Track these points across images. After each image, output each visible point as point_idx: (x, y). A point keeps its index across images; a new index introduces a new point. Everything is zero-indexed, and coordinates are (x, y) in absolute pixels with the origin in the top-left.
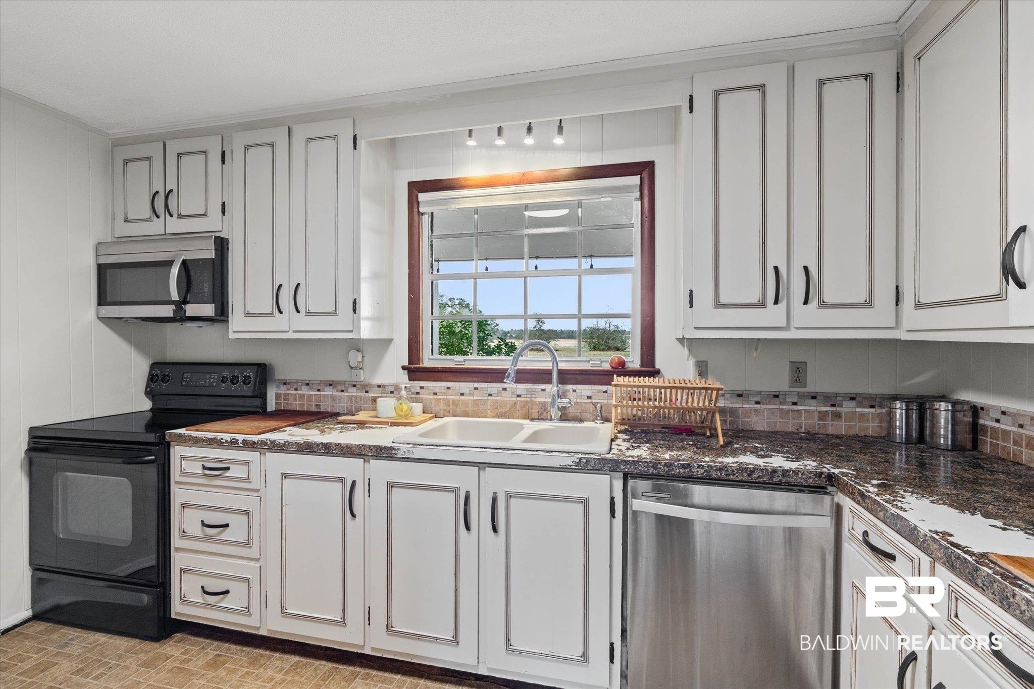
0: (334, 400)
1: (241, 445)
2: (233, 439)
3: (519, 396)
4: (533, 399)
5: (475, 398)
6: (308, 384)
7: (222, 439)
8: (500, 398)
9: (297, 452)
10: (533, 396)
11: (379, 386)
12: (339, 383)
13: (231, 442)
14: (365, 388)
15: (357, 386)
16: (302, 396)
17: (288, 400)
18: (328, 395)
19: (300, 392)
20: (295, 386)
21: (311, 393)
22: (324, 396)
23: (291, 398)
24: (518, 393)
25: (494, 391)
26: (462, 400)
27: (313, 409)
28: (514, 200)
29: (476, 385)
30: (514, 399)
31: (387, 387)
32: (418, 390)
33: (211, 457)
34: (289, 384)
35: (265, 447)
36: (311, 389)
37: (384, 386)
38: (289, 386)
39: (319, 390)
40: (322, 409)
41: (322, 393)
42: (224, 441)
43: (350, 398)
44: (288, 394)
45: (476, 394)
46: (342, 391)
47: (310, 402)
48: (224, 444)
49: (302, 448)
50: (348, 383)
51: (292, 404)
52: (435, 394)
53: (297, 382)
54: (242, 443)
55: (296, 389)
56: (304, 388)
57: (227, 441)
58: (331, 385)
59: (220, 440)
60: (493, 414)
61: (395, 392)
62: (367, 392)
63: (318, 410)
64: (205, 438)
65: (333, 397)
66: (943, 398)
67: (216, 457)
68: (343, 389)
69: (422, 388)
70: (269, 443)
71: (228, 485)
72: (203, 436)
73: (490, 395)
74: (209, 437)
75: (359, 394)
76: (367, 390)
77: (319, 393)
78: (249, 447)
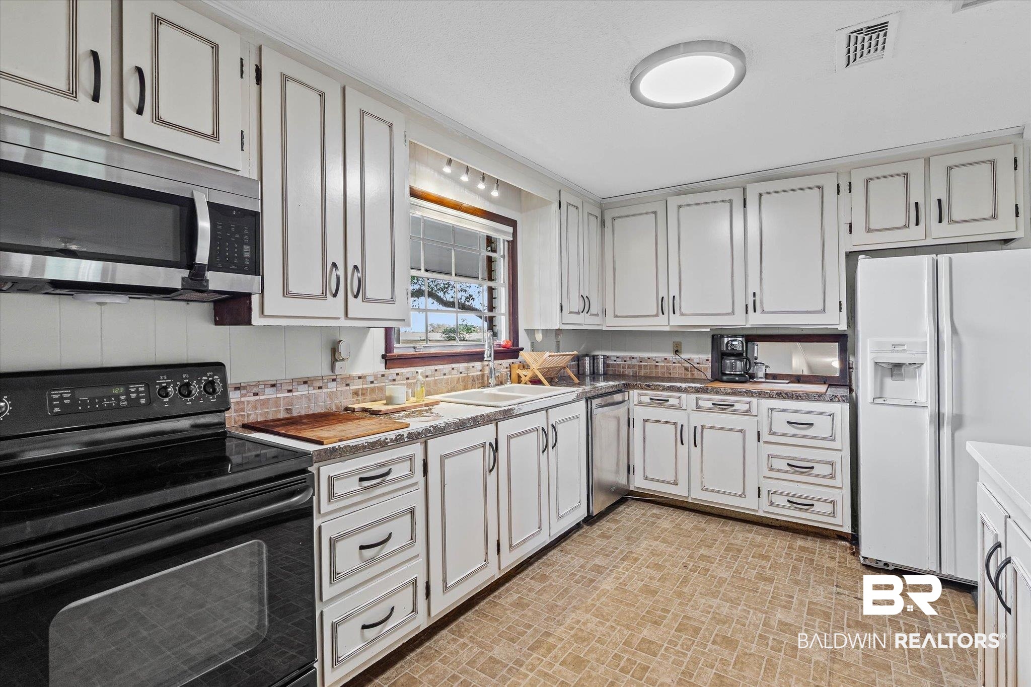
0: (309, 400)
1: (406, 440)
2: (398, 436)
3: (461, 373)
4: (469, 374)
5: (436, 378)
6: (273, 386)
7: (387, 439)
8: (450, 376)
9: (454, 431)
10: (469, 372)
11: (360, 378)
12: (315, 379)
13: (396, 440)
14: (346, 381)
15: (337, 380)
16: (264, 403)
17: (243, 410)
18: (301, 395)
19: (262, 397)
20: (255, 390)
21: (278, 396)
22: (297, 397)
23: (248, 408)
24: (461, 371)
25: (447, 372)
26: (427, 381)
27: (283, 415)
28: (457, 221)
29: (437, 367)
30: (459, 375)
31: (367, 377)
32: (395, 377)
33: (373, 464)
34: (245, 388)
35: (429, 435)
36: (277, 391)
37: (365, 377)
38: (244, 392)
39: (290, 391)
40: (295, 414)
41: (295, 394)
42: (388, 440)
43: (330, 395)
44: (243, 403)
45: (436, 375)
46: (320, 388)
47: (277, 407)
48: (389, 444)
49: (458, 426)
50: (326, 378)
51: (249, 416)
52: (408, 379)
53: (258, 384)
54: (407, 437)
55: (256, 394)
56: (269, 391)
57: (391, 440)
58: (305, 383)
59: (384, 441)
60: (446, 390)
61: (375, 382)
62: (347, 385)
63: (289, 416)
64: (366, 444)
65: (308, 397)
66: (587, 355)
67: (379, 462)
68: (321, 385)
69: (397, 374)
70: (432, 429)
71: (405, 485)
72: (364, 442)
73: (445, 374)
74: (371, 441)
75: (340, 389)
76: (347, 383)
77: (290, 394)
78: (414, 440)
